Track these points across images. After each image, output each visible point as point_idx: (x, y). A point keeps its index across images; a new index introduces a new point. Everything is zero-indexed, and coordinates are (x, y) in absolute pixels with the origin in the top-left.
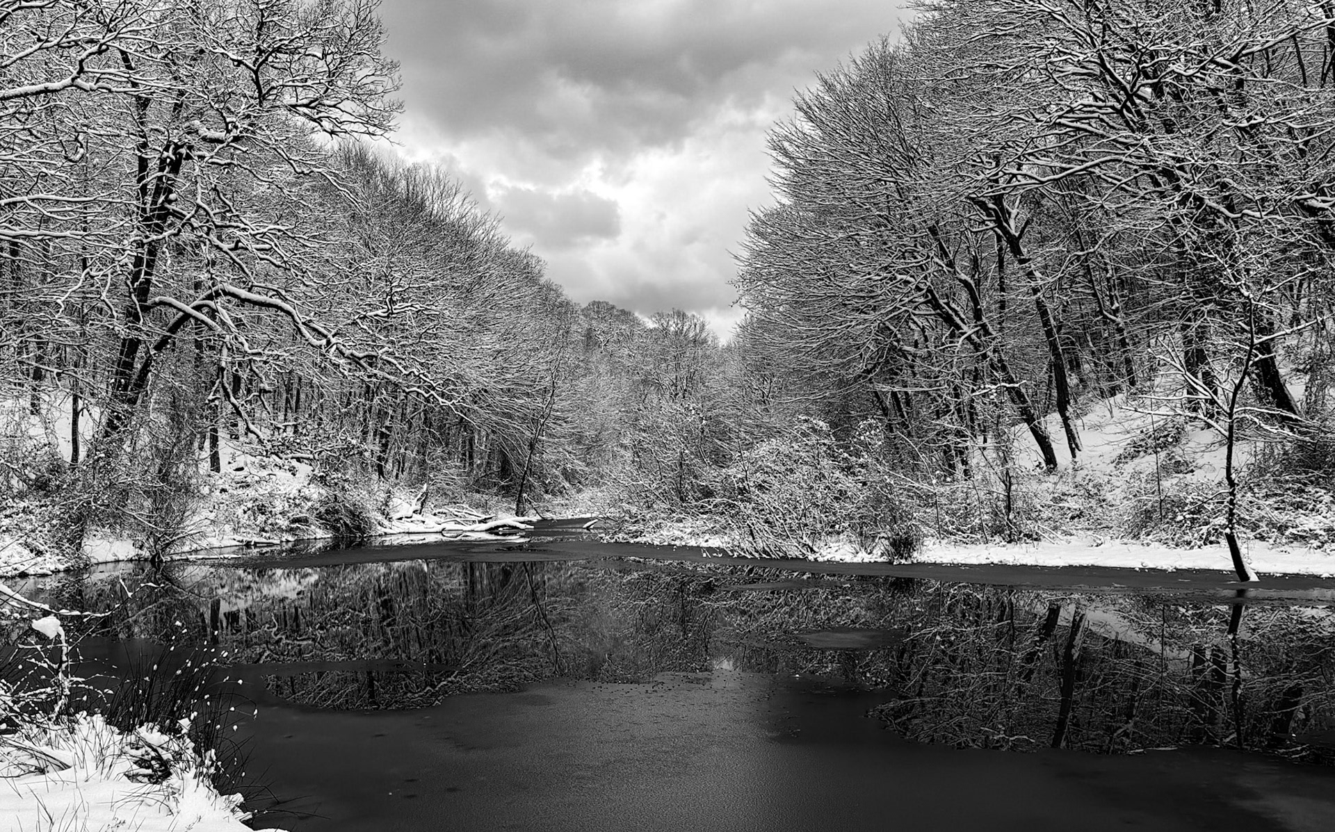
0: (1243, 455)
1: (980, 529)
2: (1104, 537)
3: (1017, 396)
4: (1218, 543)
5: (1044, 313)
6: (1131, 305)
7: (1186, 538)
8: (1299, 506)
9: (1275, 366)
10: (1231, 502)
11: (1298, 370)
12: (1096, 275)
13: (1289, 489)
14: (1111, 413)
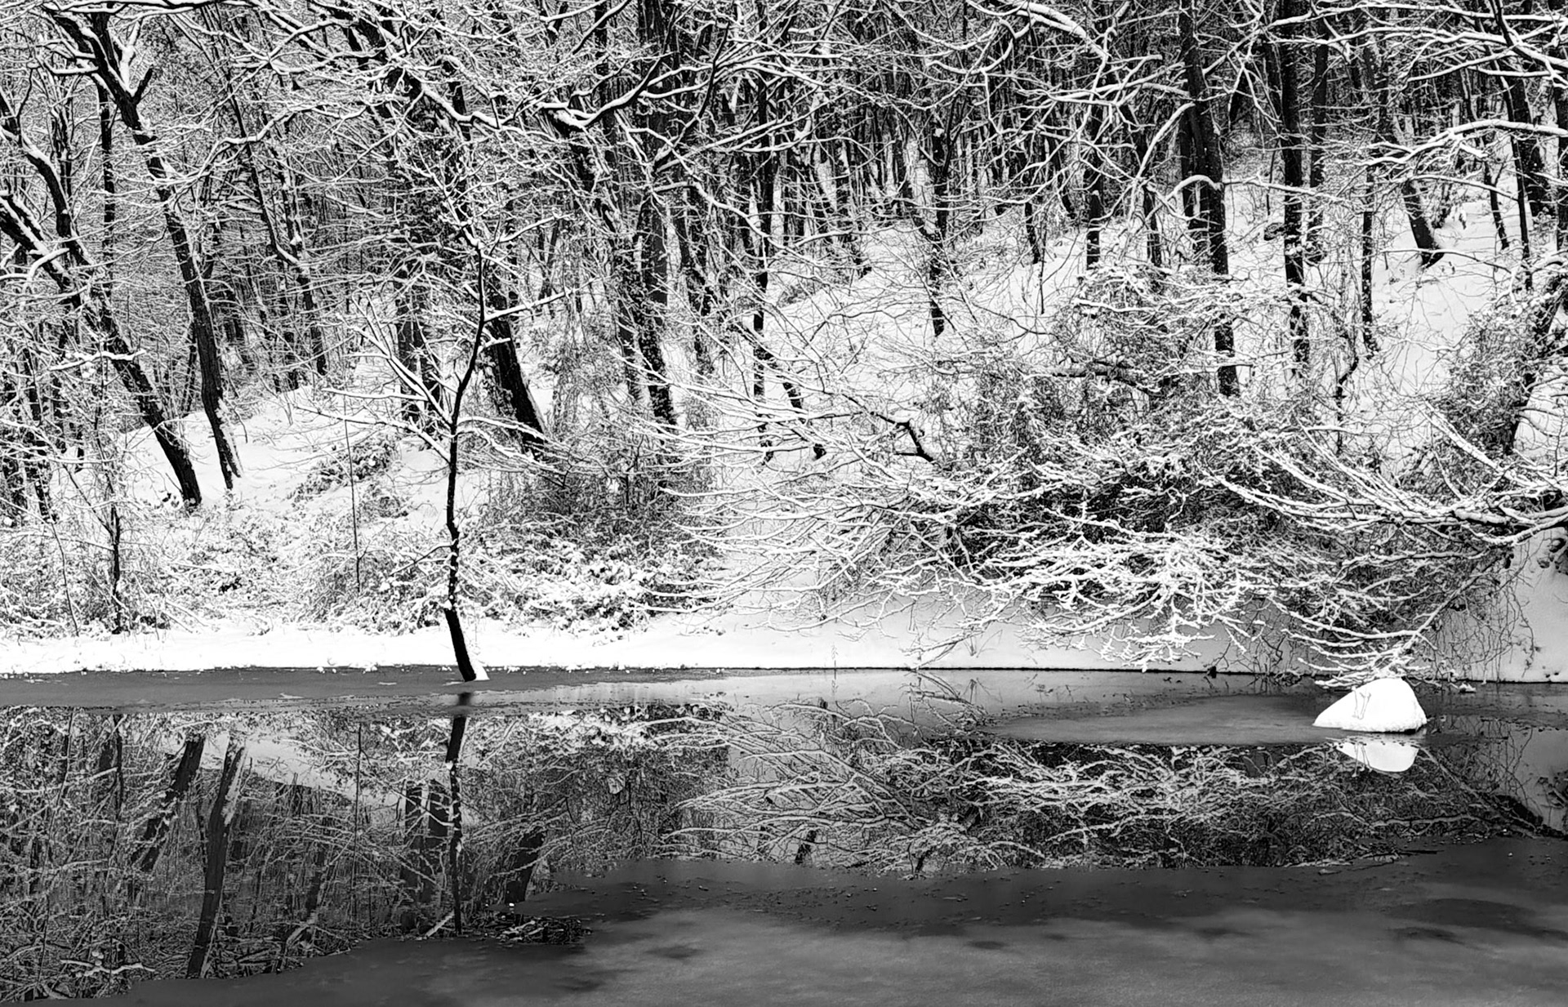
0: (472, 491)
1: (64, 610)
2: (273, 618)
3: (133, 375)
4: (437, 624)
5: (179, 235)
6: (322, 241)
7: (394, 618)
8: (542, 567)
9: (515, 359)
10: (453, 561)
11: (548, 368)
12: (266, 183)
13: (530, 542)
14: (289, 416)
